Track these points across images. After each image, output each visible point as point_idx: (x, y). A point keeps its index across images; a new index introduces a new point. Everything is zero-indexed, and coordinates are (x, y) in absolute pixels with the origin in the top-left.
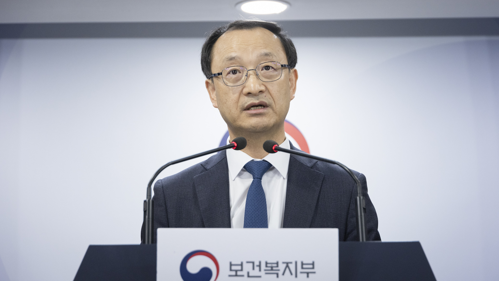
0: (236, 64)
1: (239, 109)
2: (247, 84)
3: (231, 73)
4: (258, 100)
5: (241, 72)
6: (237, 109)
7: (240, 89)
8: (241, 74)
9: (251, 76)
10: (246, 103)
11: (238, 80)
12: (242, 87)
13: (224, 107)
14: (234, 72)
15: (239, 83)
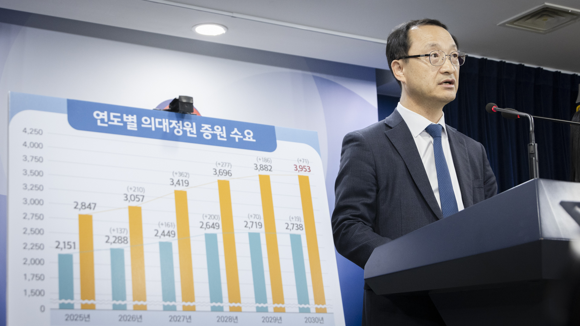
0: (436, 49)
1: (435, 83)
2: (444, 66)
3: (433, 56)
4: (451, 77)
5: (439, 56)
6: (434, 83)
7: (439, 68)
8: (438, 58)
9: (446, 60)
10: (442, 79)
11: (436, 61)
12: (440, 67)
13: (422, 81)
14: (436, 55)
15: (437, 64)
